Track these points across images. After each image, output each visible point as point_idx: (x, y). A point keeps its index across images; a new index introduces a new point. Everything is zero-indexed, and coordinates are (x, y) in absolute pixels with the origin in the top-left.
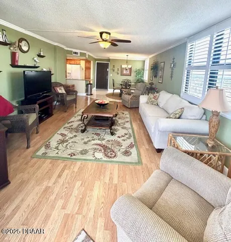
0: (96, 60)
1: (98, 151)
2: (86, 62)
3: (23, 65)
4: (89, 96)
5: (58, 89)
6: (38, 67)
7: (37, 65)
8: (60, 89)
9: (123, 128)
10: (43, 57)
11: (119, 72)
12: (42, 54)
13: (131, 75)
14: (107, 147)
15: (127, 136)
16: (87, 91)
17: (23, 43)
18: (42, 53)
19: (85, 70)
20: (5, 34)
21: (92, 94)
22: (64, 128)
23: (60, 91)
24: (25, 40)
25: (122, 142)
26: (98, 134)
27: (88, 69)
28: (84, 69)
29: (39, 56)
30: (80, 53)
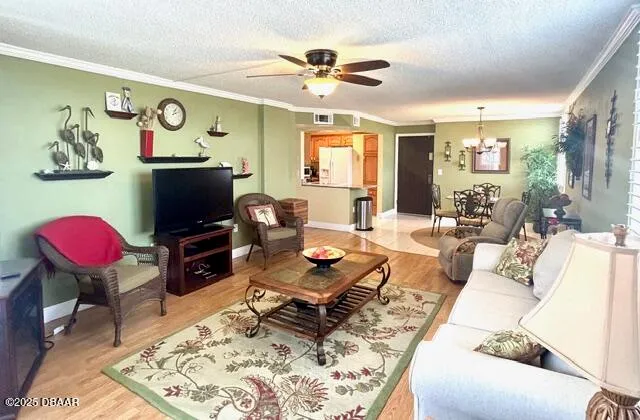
0: (397, 129)
1: (238, 403)
2: (366, 139)
3: (170, 156)
4: (363, 235)
5: (257, 211)
6: (206, 159)
7: (203, 155)
8: (263, 212)
9: (374, 348)
10: (222, 135)
11: (467, 162)
12: (219, 130)
13: (506, 170)
14: (274, 397)
15: (365, 379)
16: (356, 218)
17: (170, 109)
18: (219, 126)
19: (365, 160)
20: (127, 96)
21: (371, 229)
22: (225, 313)
23: (260, 217)
24: (175, 102)
25: (331, 393)
26: (284, 350)
27: (371, 156)
28: (362, 158)
29: (213, 133)
30: (335, 115)
